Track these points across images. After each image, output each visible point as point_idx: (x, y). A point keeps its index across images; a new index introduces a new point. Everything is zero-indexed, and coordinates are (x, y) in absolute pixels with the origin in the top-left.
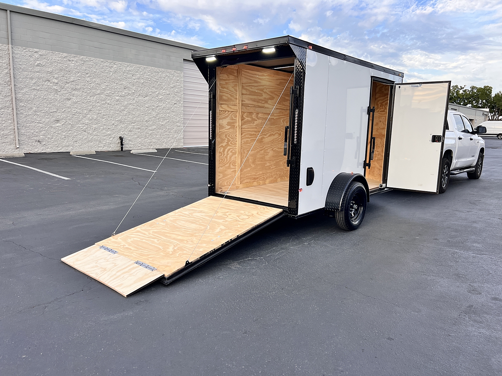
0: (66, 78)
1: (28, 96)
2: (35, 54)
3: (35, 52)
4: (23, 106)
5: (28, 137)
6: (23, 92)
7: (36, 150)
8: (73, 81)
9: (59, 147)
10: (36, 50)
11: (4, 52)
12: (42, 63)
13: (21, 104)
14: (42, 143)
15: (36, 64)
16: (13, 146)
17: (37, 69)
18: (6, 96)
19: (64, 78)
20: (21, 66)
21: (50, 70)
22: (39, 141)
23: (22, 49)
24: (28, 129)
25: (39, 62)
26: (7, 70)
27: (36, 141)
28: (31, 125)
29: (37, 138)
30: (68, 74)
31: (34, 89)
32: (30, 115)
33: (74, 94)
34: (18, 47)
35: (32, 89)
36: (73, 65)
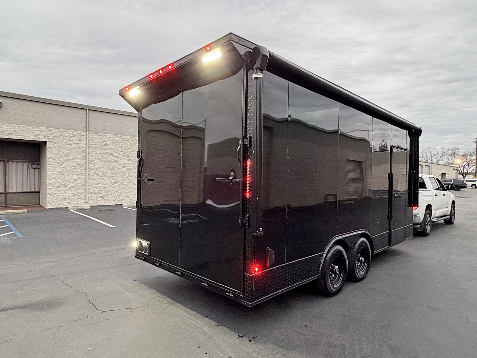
0: (123, 153)
1: (96, 166)
2: (104, 137)
3: (104, 136)
4: (93, 173)
5: (95, 194)
6: (94, 163)
7: (100, 203)
8: (128, 155)
9: (116, 201)
10: (105, 134)
11: (83, 136)
12: (108, 143)
13: (91, 171)
14: (104, 198)
15: (104, 144)
16: (84, 201)
17: (105, 147)
18: (82, 166)
19: (122, 152)
20: (93, 146)
21: (113, 147)
22: (102, 197)
23: (95, 134)
24: (95, 188)
25: (106, 142)
26: (84, 149)
27: (100, 197)
28: (97, 186)
29: (101, 195)
30: (126, 150)
31: (101, 161)
32: (97, 178)
33: (128, 163)
34: (93, 133)
35: (100, 161)
36: (129, 143)
